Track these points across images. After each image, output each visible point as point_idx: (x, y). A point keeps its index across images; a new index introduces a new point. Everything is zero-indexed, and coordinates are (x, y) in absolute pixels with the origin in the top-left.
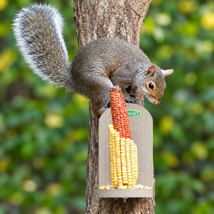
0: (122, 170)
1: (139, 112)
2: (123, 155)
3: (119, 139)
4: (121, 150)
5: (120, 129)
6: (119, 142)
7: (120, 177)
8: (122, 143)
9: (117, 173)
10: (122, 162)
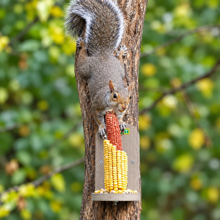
0: (117, 177)
1: (128, 130)
2: (119, 164)
3: (116, 152)
4: (117, 160)
5: (116, 143)
6: (116, 154)
7: (116, 183)
8: (119, 155)
9: (113, 180)
10: (118, 170)
